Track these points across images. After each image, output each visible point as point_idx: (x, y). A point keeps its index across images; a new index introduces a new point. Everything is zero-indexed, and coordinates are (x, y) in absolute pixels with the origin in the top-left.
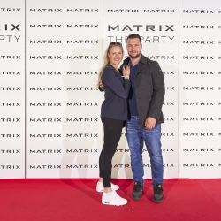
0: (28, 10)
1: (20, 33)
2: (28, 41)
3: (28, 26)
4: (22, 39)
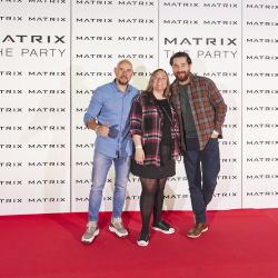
0: (74, 20)
1: (66, 46)
2: (74, 56)
3: (74, 38)
4: (67, 54)
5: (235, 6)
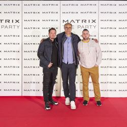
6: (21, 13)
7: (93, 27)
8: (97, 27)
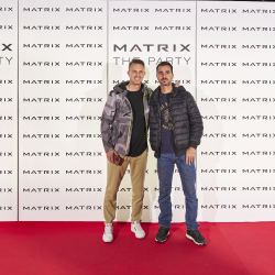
0: (21, 28)
4: (14, 61)
5: (189, 10)
6: (15, 28)
7: (182, 61)
8: (193, 60)
